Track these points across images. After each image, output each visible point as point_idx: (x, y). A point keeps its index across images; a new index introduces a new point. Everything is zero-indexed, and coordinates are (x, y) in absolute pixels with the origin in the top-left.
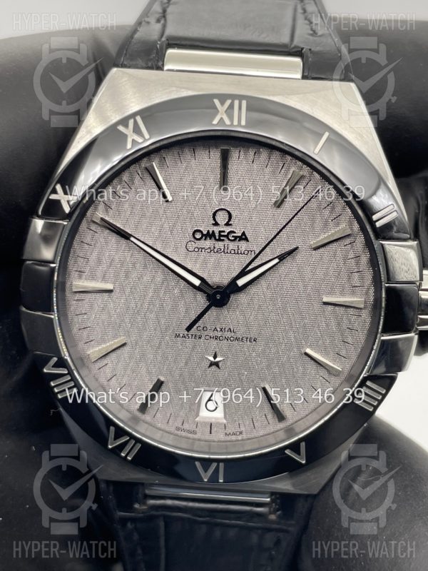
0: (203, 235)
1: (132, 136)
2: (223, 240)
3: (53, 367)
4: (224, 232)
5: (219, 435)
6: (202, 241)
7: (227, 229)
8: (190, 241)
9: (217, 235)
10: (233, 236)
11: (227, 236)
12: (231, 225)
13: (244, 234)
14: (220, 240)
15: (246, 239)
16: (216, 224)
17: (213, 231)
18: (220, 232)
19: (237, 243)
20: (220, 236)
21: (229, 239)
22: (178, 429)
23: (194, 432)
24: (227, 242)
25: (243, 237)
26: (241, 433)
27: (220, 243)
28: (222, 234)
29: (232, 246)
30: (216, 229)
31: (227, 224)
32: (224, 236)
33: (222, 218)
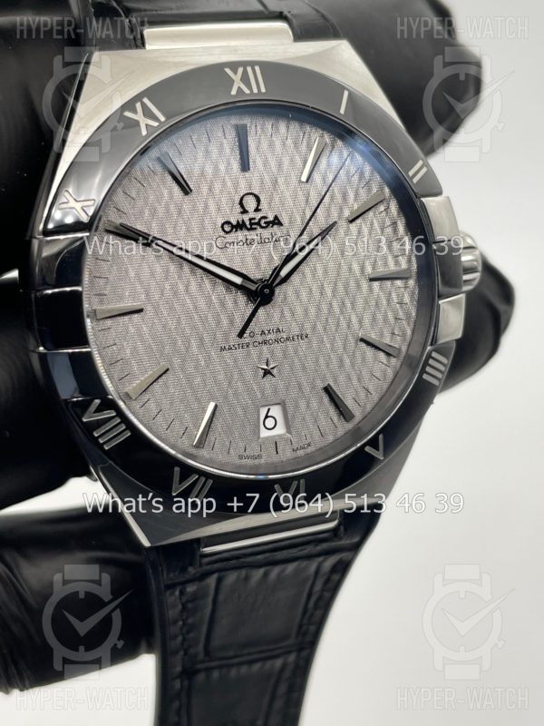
0: (233, 227)
1: (144, 122)
2: (255, 229)
3: (95, 412)
4: (254, 219)
5: (286, 454)
6: (233, 234)
7: (258, 216)
8: (220, 237)
9: (248, 223)
10: (265, 223)
11: (259, 224)
12: (260, 210)
13: (276, 217)
14: (251, 229)
15: (280, 224)
16: (245, 212)
17: (243, 221)
18: (250, 220)
19: (270, 230)
20: (251, 224)
21: (262, 227)
22: (241, 457)
23: (259, 457)
24: (259, 230)
25: (277, 222)
26: (309, 445)
27: (252, 232)
28: (253, 221)
29: (266, 233)
30: (246, 218)
31: (257, 210)
32: (255, 224)
33: (250, 204)
